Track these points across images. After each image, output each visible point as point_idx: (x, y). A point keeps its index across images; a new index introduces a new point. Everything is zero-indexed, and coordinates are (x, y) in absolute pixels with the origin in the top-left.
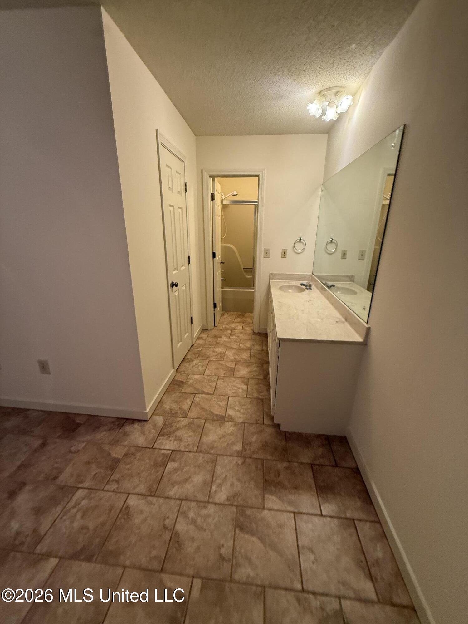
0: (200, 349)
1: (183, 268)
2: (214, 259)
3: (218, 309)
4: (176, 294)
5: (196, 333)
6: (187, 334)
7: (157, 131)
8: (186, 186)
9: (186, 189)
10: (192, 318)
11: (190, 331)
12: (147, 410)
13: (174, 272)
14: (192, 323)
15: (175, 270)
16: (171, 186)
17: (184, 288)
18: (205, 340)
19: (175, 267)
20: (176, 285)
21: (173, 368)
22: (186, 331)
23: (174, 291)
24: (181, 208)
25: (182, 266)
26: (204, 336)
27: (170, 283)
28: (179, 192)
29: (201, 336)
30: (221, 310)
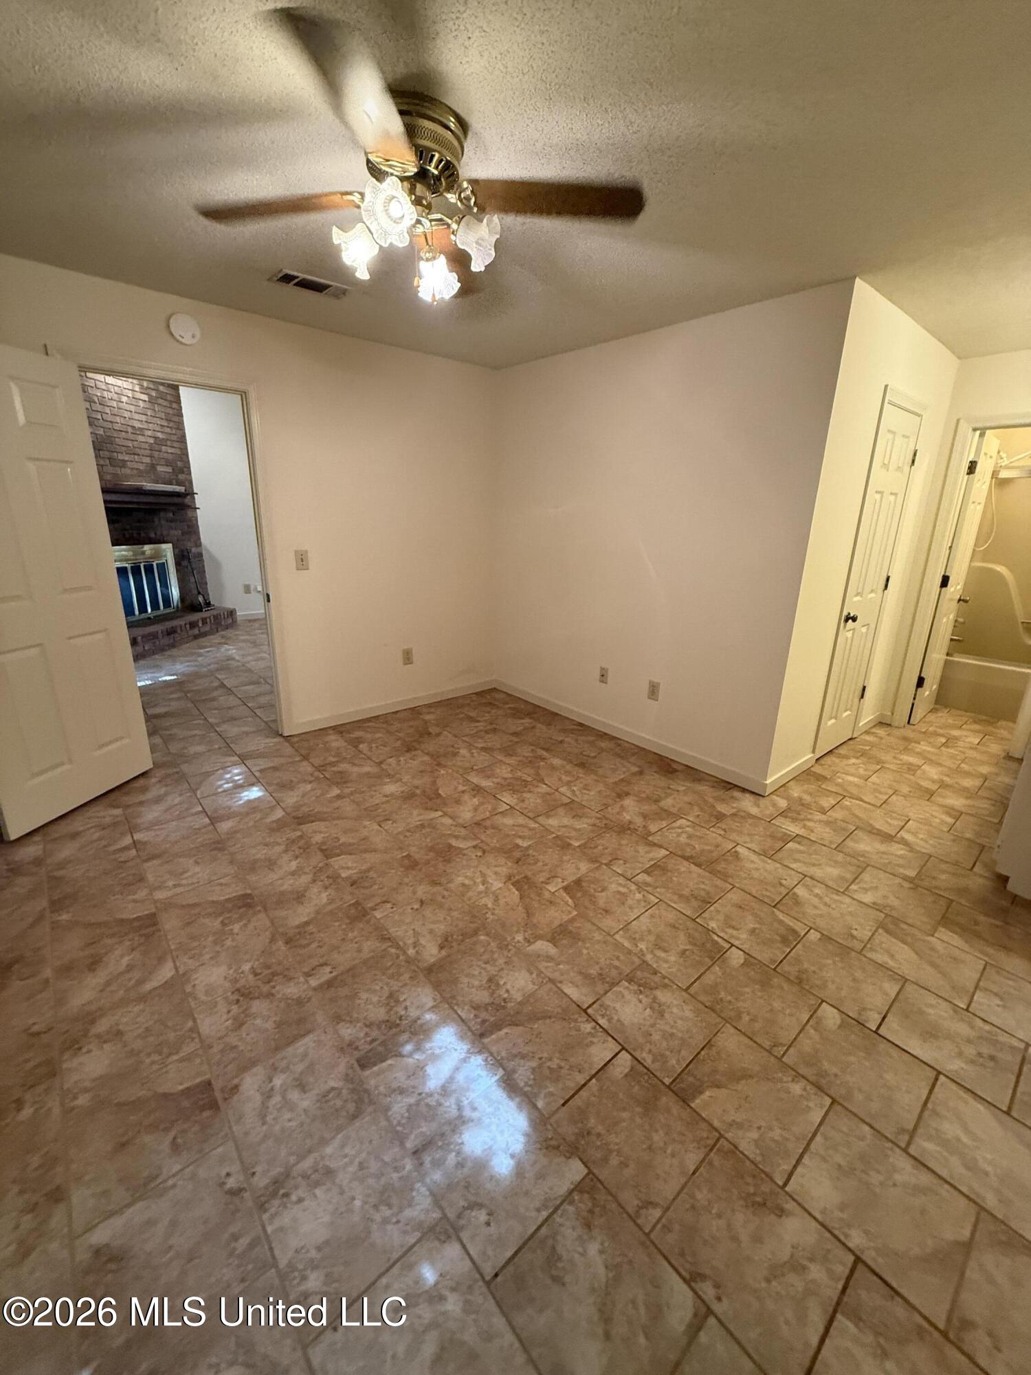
0: (867, 748)
1: (873, 595)
2: (944, 589)
3: (927, 693)
4: (849, 634)
5: (867, 718)
6: (848, 713)
7: (886, 386)
8: (915, 454)
9: (913, 461)
10: (864, 688)
11: (855, 708)
12: (768, 782)
13: (856, 599)
14: (862, 696)
15: (857, 594)
16: (886, 462)
17: (864, 630)
18: (881, 738)
19: (860, 590)
20: (854, 619)
21: (813, 752)
22: (849, 706)
23: (847, 628)
24: (896, 494)
25: (872, 591)
26: (881, 732)
27: (845, 613)
28: (899, 469)
29: (873, 730)
30: (933, 700)
